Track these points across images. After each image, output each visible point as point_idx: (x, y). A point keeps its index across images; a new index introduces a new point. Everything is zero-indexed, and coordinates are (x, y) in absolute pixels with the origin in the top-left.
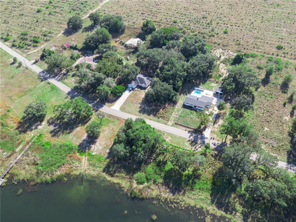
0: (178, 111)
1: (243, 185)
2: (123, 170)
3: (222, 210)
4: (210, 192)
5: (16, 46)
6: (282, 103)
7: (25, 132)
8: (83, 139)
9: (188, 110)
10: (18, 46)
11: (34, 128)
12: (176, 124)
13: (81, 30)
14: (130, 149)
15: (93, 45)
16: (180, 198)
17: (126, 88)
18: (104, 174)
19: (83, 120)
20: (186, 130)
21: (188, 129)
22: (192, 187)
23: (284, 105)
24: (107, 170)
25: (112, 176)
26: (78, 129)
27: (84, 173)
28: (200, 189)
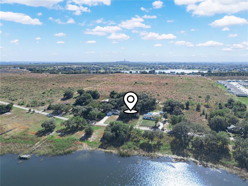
0: (141, 121)
1: (189, 145)
2: (112, 146)
3: (181, 156)
4: (171, 150)
5: (29, 106)
6: (200, 115)
7: (41, 136)
8: (82, 136)
9: (147, 120)
10: (31, 106)
11: (47, 135)
12: (141, 126)
13: (72, 98)
14: (115, 133)
15: (82, 101)
16: (153, 154)
17: (106, 115)
18: (100, 149)
19: (81, 129)
20: (148, 128)
21: (148, 127)
22: (159, 149)
23: (201, 115)
24: (101, 147)
25: (105, 149)
26: (78, 132)
27: (86, 150)
28: (164, 149)
